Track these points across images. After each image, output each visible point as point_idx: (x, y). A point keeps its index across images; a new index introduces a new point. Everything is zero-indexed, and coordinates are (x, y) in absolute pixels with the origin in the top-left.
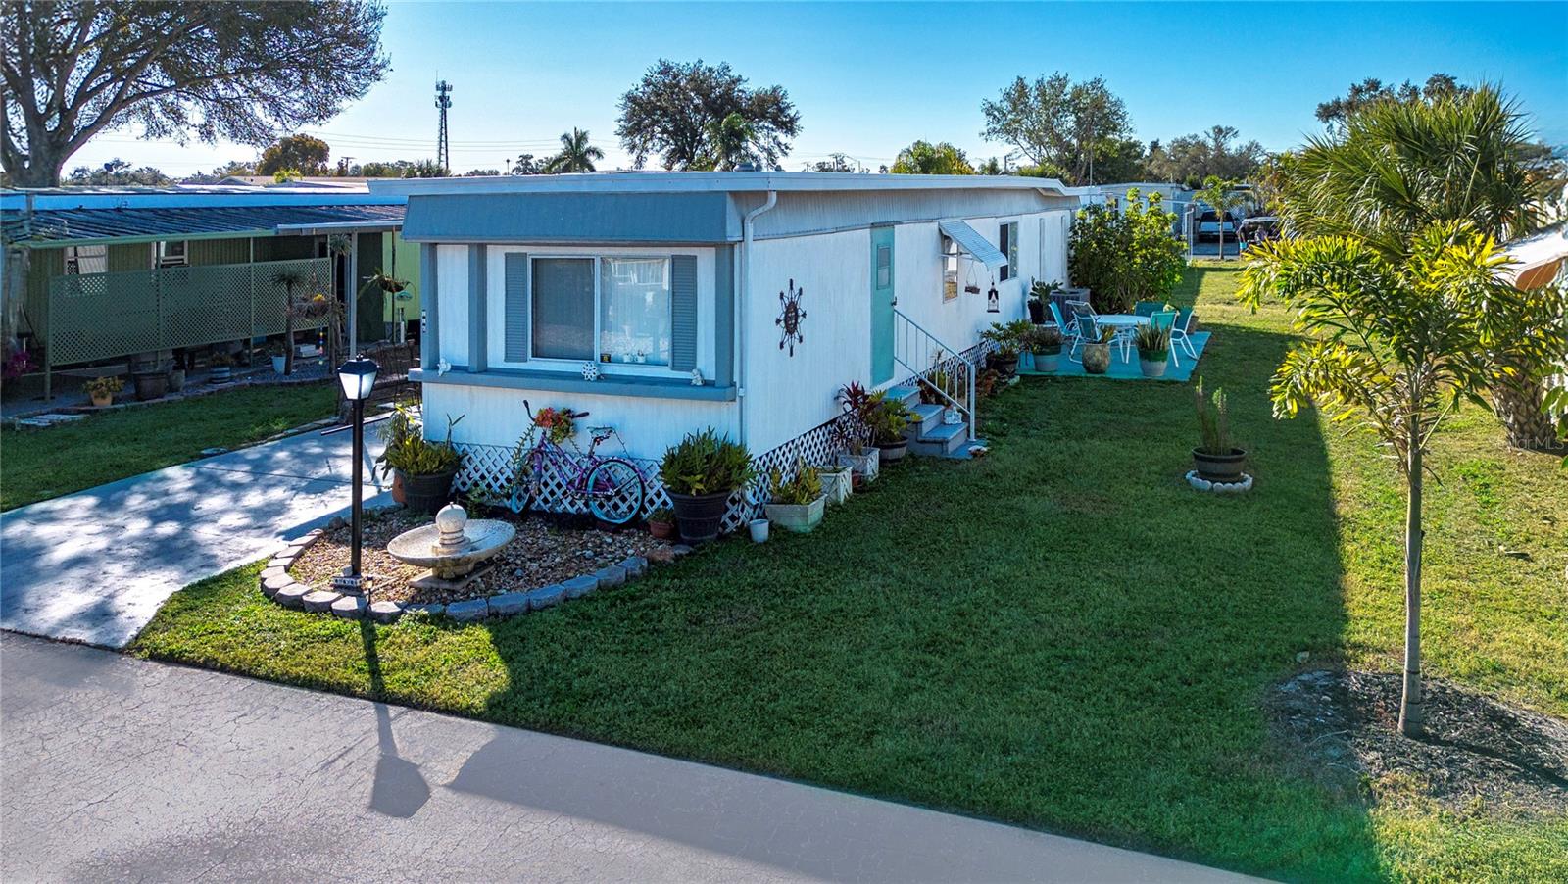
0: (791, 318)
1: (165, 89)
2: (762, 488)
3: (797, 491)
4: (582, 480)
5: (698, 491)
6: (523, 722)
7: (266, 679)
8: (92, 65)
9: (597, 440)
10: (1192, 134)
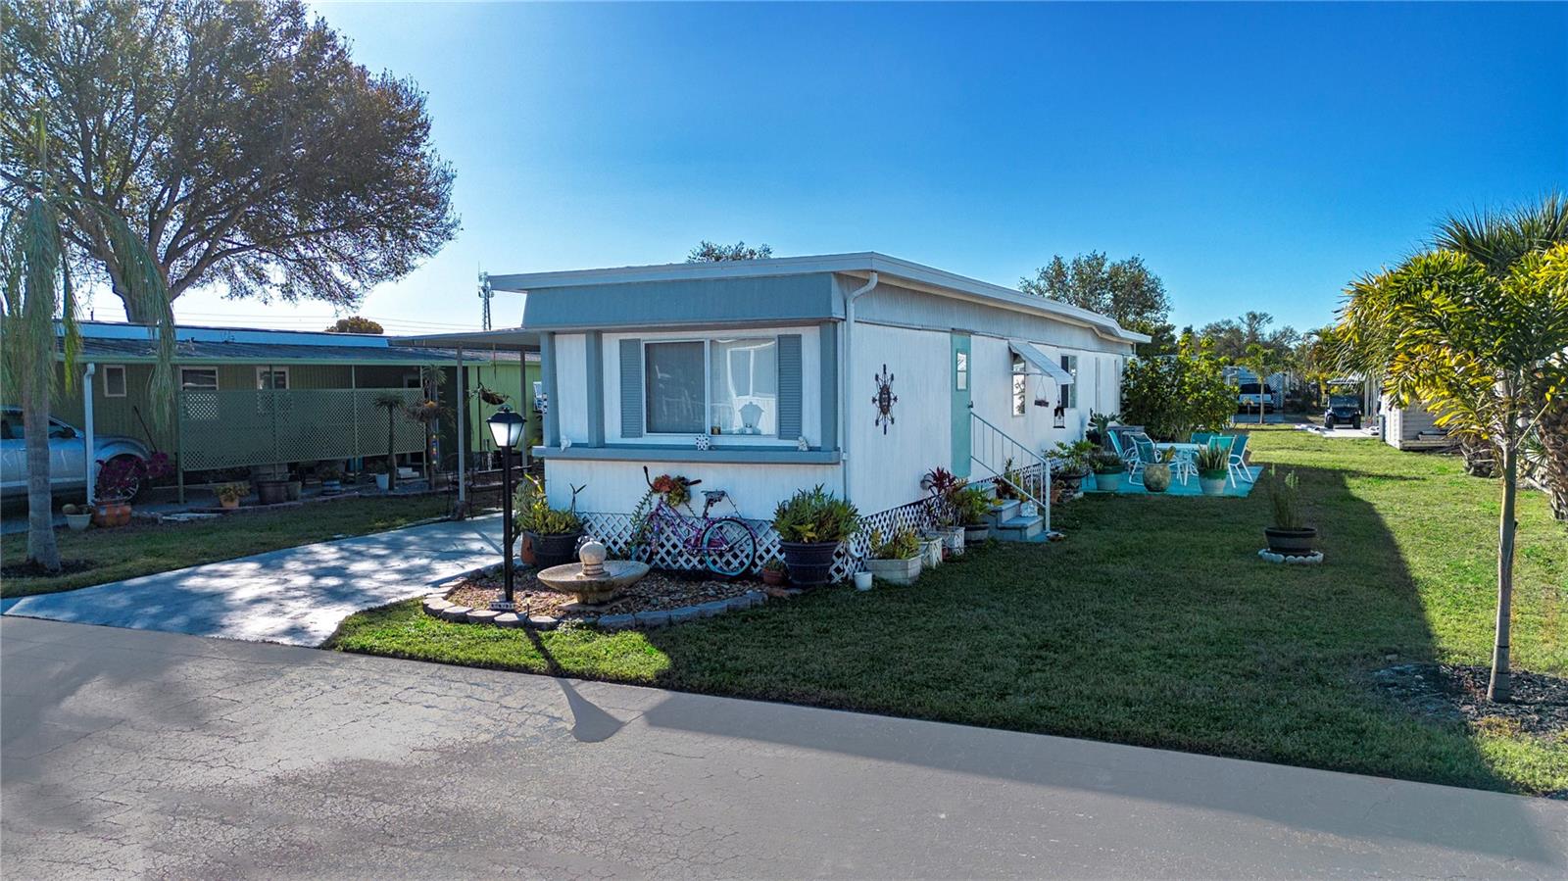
0: (885, 400)
1: (245, 248)
2: (862, 548)
3: (894, 550)
4: (697, 539)
5: (809, 539)
6: (688, 687)
7: (452, 663)
8: (178, 228)
9: (710, 502)
10: (1226, 319)
